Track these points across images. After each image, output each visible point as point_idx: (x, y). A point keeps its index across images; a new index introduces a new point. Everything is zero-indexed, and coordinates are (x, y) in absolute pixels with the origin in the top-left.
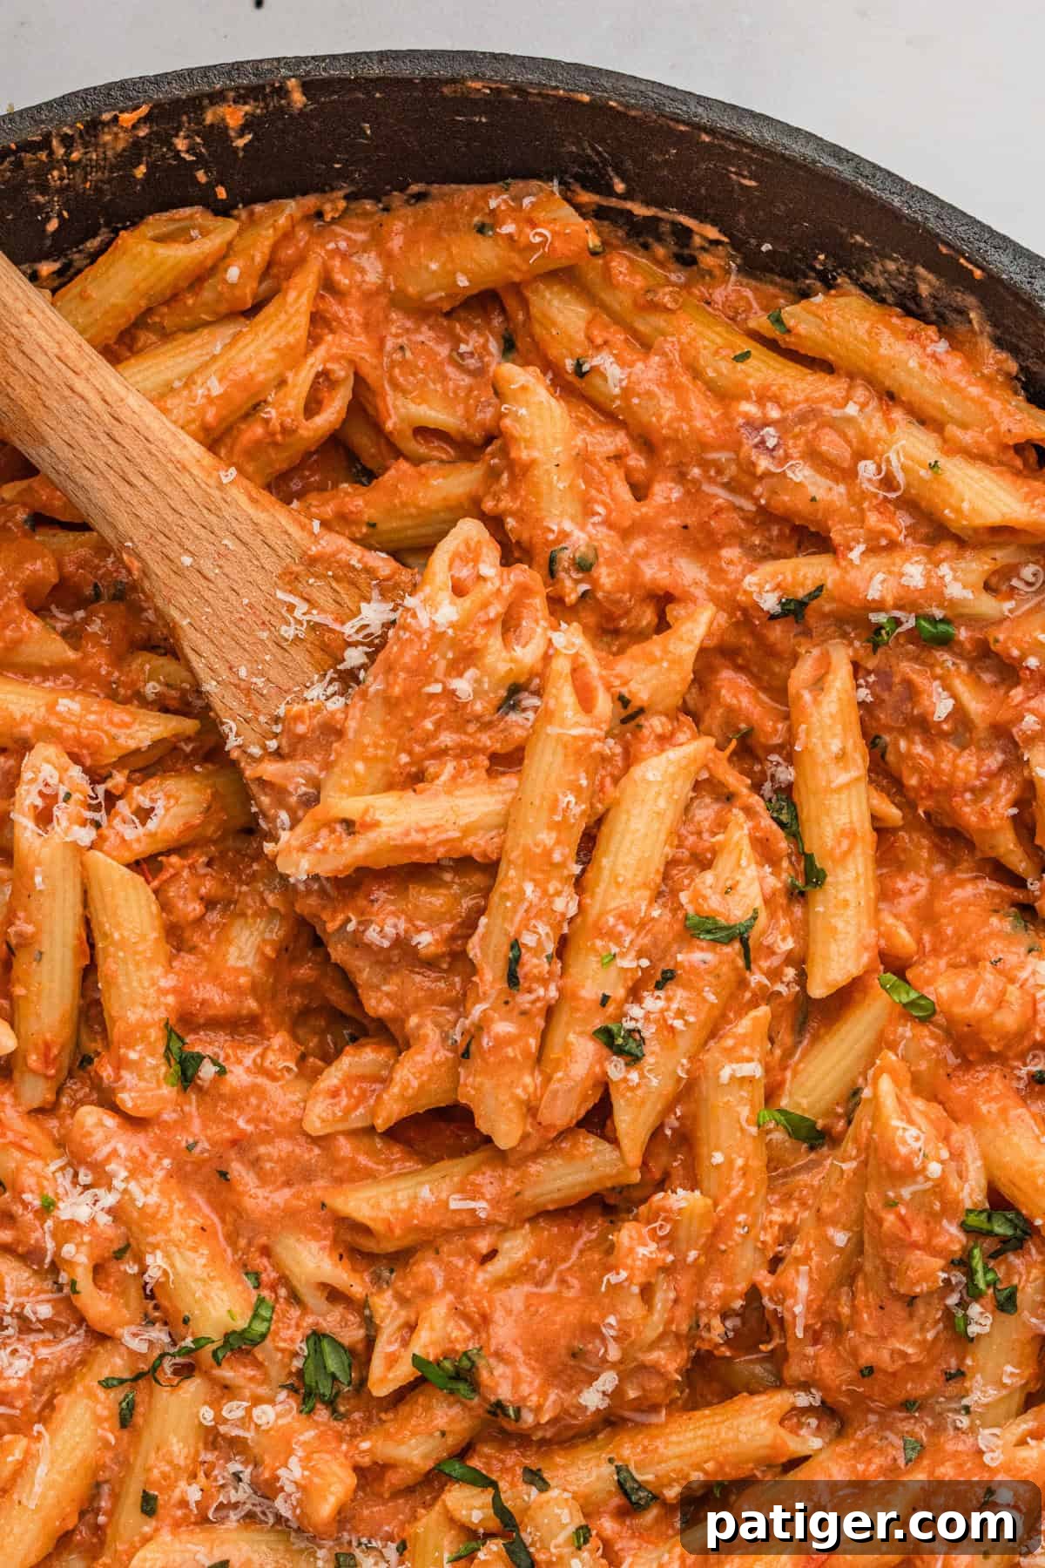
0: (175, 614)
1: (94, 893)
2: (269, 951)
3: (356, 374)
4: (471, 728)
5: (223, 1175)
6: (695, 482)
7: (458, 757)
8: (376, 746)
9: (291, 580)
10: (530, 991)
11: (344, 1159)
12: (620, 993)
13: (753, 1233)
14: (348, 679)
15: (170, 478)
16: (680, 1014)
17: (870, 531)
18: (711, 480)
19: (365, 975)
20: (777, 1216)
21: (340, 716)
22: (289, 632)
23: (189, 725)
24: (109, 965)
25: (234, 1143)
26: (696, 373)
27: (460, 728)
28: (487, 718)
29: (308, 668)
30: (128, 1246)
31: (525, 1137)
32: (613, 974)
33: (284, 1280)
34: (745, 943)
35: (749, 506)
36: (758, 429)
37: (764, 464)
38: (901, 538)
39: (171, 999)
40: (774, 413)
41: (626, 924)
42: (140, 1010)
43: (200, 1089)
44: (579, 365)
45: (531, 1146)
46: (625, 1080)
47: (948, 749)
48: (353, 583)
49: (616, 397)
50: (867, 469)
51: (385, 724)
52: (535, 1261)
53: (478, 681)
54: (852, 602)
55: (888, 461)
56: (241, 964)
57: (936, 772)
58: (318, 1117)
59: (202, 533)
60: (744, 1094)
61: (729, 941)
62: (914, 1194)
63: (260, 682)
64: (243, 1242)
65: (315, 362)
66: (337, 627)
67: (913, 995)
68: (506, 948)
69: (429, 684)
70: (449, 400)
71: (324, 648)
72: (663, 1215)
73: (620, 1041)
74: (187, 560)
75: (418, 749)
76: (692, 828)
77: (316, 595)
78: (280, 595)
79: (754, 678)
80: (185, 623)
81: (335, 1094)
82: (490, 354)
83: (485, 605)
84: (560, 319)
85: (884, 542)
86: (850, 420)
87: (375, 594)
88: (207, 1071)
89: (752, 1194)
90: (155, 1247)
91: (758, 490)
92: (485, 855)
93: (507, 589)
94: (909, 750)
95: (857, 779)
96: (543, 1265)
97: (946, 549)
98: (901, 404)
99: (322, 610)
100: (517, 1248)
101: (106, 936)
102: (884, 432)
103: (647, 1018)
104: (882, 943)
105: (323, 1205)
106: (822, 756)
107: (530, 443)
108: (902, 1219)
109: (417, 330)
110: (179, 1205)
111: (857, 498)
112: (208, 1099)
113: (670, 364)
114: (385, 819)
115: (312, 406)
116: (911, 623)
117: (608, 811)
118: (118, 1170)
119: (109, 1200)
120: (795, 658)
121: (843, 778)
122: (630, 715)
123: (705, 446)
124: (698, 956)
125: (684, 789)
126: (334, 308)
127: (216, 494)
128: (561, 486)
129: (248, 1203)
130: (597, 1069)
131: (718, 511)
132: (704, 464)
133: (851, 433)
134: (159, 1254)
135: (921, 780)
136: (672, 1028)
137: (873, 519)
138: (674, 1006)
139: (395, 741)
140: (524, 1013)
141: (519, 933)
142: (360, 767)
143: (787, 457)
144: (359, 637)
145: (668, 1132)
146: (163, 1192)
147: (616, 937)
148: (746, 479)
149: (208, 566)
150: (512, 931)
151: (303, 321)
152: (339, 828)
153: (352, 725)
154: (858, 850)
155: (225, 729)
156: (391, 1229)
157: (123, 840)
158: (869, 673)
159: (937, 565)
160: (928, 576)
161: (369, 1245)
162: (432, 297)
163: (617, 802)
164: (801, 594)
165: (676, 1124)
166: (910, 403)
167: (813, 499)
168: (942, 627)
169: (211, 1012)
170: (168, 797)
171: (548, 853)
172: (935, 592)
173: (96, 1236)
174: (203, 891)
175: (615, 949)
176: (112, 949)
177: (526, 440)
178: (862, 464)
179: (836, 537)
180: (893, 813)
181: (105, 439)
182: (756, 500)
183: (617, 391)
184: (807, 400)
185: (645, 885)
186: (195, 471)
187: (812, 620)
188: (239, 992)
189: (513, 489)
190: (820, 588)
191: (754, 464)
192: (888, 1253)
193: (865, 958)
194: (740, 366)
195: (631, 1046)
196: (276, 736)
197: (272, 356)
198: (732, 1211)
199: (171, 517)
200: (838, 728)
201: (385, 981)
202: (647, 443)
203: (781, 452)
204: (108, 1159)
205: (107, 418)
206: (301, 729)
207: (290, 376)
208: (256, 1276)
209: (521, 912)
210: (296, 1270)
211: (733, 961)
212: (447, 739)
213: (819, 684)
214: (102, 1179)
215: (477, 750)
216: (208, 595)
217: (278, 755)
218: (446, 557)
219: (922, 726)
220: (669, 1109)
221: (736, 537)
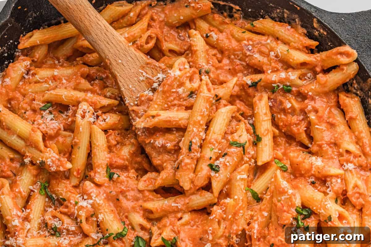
0: (116, 73)
1: (93, 135)
2: (131, 151)
3: (157, 37)
4: (182, 100)
5: (118, 200)
6: (233, 59)
7: (178, 106)
8: (160, 102)
9: (143, 68)
10: (194, 153)
11: (147, 196)
12: (214, 157)
13: (244, 216)
14: (154, 90)
15: (118, 44)
16: (228, 162)
17: (272, 67)
18: (236, 59)
19: (154, 155)
20: (250, 213)
21: (152, 97)
22: (141, 78)
23: (116, 102)
24: (95, 150)
25: (121, 192)
26: (233, 36)
27: (179, 100)
28: (185, 99)
29: (145, 87)
30: (94, 214)
31: (191, 188)
32: (212, 153)
33: (131, 224)
34: (244, 148)
35: (244, 63)
36: (247, 46)
37: (248, 53)
38: (280, 68)
39: (108, 159)
40: (251, 43)
41: (216, 142)
42: (101, 161)
43: (113, 181)
44: (207, 35)
45: (192, 191)
46: (215, 176)
47: (290, 116)
48: (156, 70)
49: (215, 41)
50: (272, 53)
51: (162, 97)
52: (191, 221)
53: (184, 90)
54: (268, 81)
55: (277, 51)
56: (124, 154)
57: (287, 121)
58: (141, 185)
59: (124, 56)
60: (243, 183)
61: (240, 147)
62: (285, 198)
63: (134, 89)
64: (121, 214)
65: (148, 33)
66: (152, 78)
67: (282, 165)
68: (188, 142)
69: (173, 89)
70: (177, 45)
71: (149, 83)
72: (224, 205)
73: (214, 167)
74: (120, 61)
75: (169, 104)
76: (231, 127)
77: (148, 71)
78: (140, 70)
79: (245, 103)
80: (118, 75)
81: (145, 181)
82: (186, 36)
83: (186, 73)
84: (203, 26)
85: (276, 69)
86: (268, 44)
87: (161, 72)
88: (115, 176)
89: (244, 206)
90: (101, 213)
91: (247, 59)
92: (184, 125)
93: (191, 72)
94: (280, 117)
95: (269, 119)
96: (192, 222)
97: (290, 70)
98: (280, 40)
99: (149, 75)
100: (186, 217)
101: (95, 144)
102: (276, 46)
103: (220, 163)
104: (275, 156)
105: (141, 206)
106: (261, 114)
107: (196, 46)
108: (282, 204)
109: (170, 31)
110: (107, 205)
111: (270, 60)
112: (115, 183)
113: (227, 34)
114: (162, 115)
115: (147, 43)
116: (282, 86)
117: (212, 119)
118: (93, 195)
119: (91, 201)
120: (254, 96)
121: (266, 118)
122: (218, 99)
123: (235, 50)
124: (233, 150)
125: (230, 115)
126: (153, 24)
127: (127, 48)
128: (203, 56)
129: (124, 205)
130: (208, 173)
131: (238, 65)
132: (234, 55)
133: (268, 46)
134: (102, 214)
135: (283, 124)
136: (226, 165)
137: (273, 64)
138: (227, 160)
139: (164, 101)
140: (192, 158)
141: (192, 139)
142: (156, 106)
143: (254, 52)
144: (157, 81)
145: (224, 192)
146: (104, 201)
147: (214, 145)
148: (244, 57)
149: (124, 63)
150: (190, 139)
151: (146, 24)
152: (151, 118)
153: (155, 98)
154: (269, 134)
155: (126, 99)
156: (157, 210)
157: (100, 124)
158: (271, 99)
159: (288, 73)
160: (286, 75)
161: (151, 216)
162: (174, 23)
163: (215, 117)
164: (256, 81)
165: (226, 190)
166: (282, 39)
167: (259, 61)
168: (289, 88)
169: (117, 164)
170: (111, 116)
171: (199, 121)
172: (287, 79)
173: (88, 211)
174: (117, 139)
175: (213, 147)
176: (96, 147)
177: (195, 45)
178: (271, 53)
179: (265, 69)
180: (277, 131)
181: (104, 34)
182: (246, 62)
183: (215, 40)
184: (259, 40)
185: (220, 134)
186: (123, 43)
187: (259, 87)
188: (124, 159)
189: (192, 57)
190: (261, 79)
191: (246, 53)
192: (278, 214)
193: (271, 157)
194: (243, 34)
195: (217, 169)
196: (137, 101)
197: (140, 30)
198: (239, 210)
199: (117, 52)
200: (265, 108)
201: (159, 157)
202: (222, 52)
203: (252, 51)
204: (91, 193)
205: (105, 30)
206: (143, 99)
207: (143, 35)
208: (124, 222)
209: (193, 135)
210: (134, 221)
211: (241, 152)
212: (176, 102)
213: (260, 100)
214: (90, 197)
215: (183, 105)
216: (124, 69)
217: (137, 105)
218: (178, 63)
219: (284, 111)
220: (224, 186)
221: (241, 71)
